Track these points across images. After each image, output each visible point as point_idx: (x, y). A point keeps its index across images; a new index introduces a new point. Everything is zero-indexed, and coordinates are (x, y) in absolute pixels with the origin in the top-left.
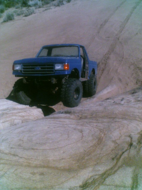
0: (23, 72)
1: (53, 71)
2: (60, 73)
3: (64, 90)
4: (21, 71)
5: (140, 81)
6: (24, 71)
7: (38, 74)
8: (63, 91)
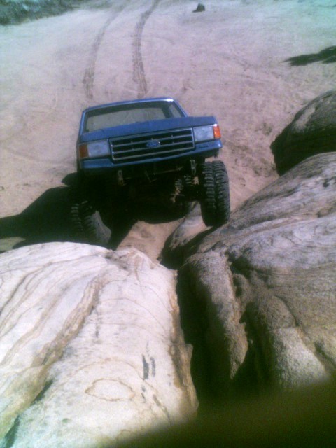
0: (114, 159)
1: (191, 145)
2: (207, 146)
3: (213, 185)
4: (109, 157)
5: (261, 169)
6: (116, 156)
7: (152, 157)
8: (211, 187)
